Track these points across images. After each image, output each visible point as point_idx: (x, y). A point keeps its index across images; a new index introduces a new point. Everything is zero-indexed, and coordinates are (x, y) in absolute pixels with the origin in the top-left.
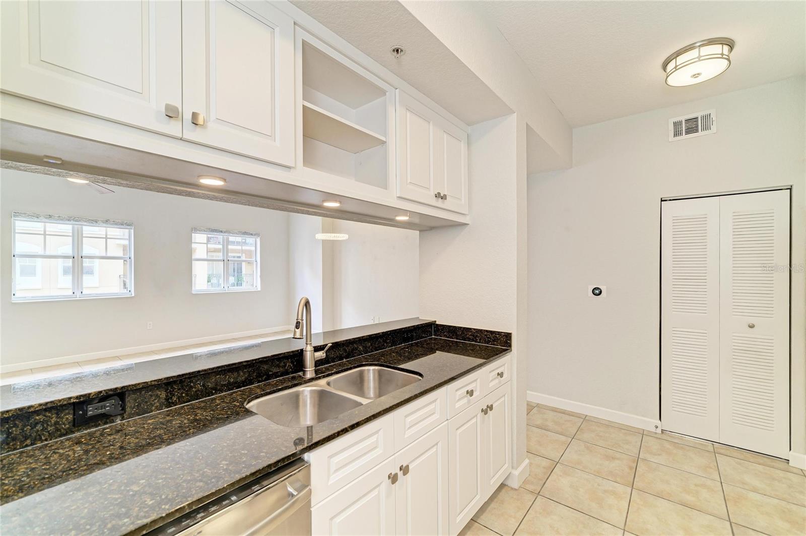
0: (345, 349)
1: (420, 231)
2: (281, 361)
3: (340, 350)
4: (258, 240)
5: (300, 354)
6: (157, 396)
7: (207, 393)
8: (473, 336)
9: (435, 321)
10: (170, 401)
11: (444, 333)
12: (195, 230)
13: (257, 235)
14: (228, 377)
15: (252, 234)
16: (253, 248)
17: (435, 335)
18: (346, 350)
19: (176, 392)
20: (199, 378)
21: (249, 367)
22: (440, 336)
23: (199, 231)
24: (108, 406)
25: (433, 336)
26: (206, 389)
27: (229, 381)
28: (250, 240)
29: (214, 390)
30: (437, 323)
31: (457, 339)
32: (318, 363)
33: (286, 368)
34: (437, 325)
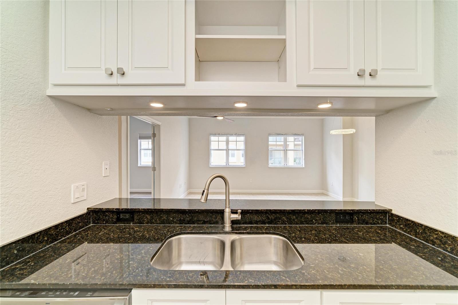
0: (268, 216)
1: (376, 116)
2: (213, 214)
3: (263, 216)
4: (303, 138)
5: (221, 212)
6: (147, 217)
7: (169, 222)
8: (441, 241)
9: (391, 210)
10: (151, 221)
11: (400, 225)
12: (270, 135)
13: (302, 135)
14: (180, 216)
15: (299, 135)
16: (301, 143)
17: (390, 224)
18: (269, 218)
19: (154, 217)
20: (165, 213)
21: (192, 214)
22: (396, 228)
23: (272, 135)
24: (127, 216)
25: (388, 225)
26: (168, 220)
27: (180, 219)
28: (300, 138)
29: (172, 221)
30: (393, 212)
31: (416, 237)
32: (234, 222)
33: (217, 219)
34: (392, 214)
